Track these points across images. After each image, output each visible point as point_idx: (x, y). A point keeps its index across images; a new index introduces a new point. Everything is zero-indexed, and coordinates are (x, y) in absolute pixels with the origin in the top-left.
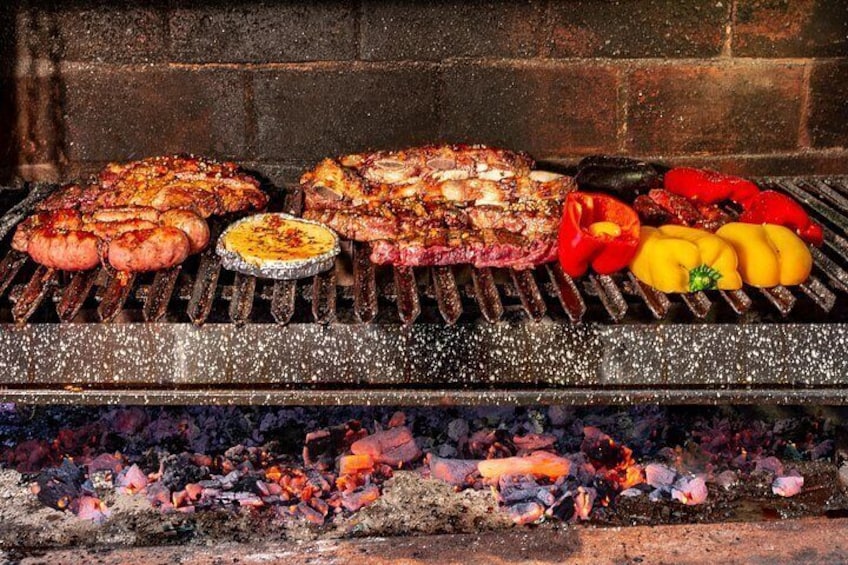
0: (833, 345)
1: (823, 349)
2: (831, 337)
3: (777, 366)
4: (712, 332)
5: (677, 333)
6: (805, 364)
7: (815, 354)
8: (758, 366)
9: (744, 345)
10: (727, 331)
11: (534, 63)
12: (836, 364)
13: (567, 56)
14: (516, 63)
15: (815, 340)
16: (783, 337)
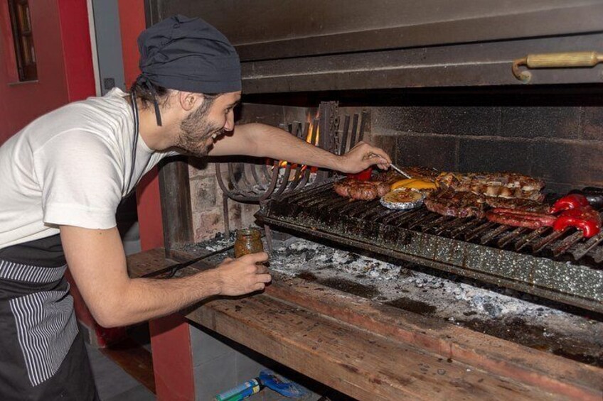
0: (577, 276)
1: (572, 277)
2: (577, 272)
3: (549, 279)
4: (523, 258)
5: (508, 255)
6: (561, 282)
7: (567, 278)
8: (540, 277)
9: (535, 267)
10: (529, 258)
11: (574, 142)
12: (577, 286)
13: (591, 139)
14: (567, 141)
15: (569, 271)
16: (554, 267)
